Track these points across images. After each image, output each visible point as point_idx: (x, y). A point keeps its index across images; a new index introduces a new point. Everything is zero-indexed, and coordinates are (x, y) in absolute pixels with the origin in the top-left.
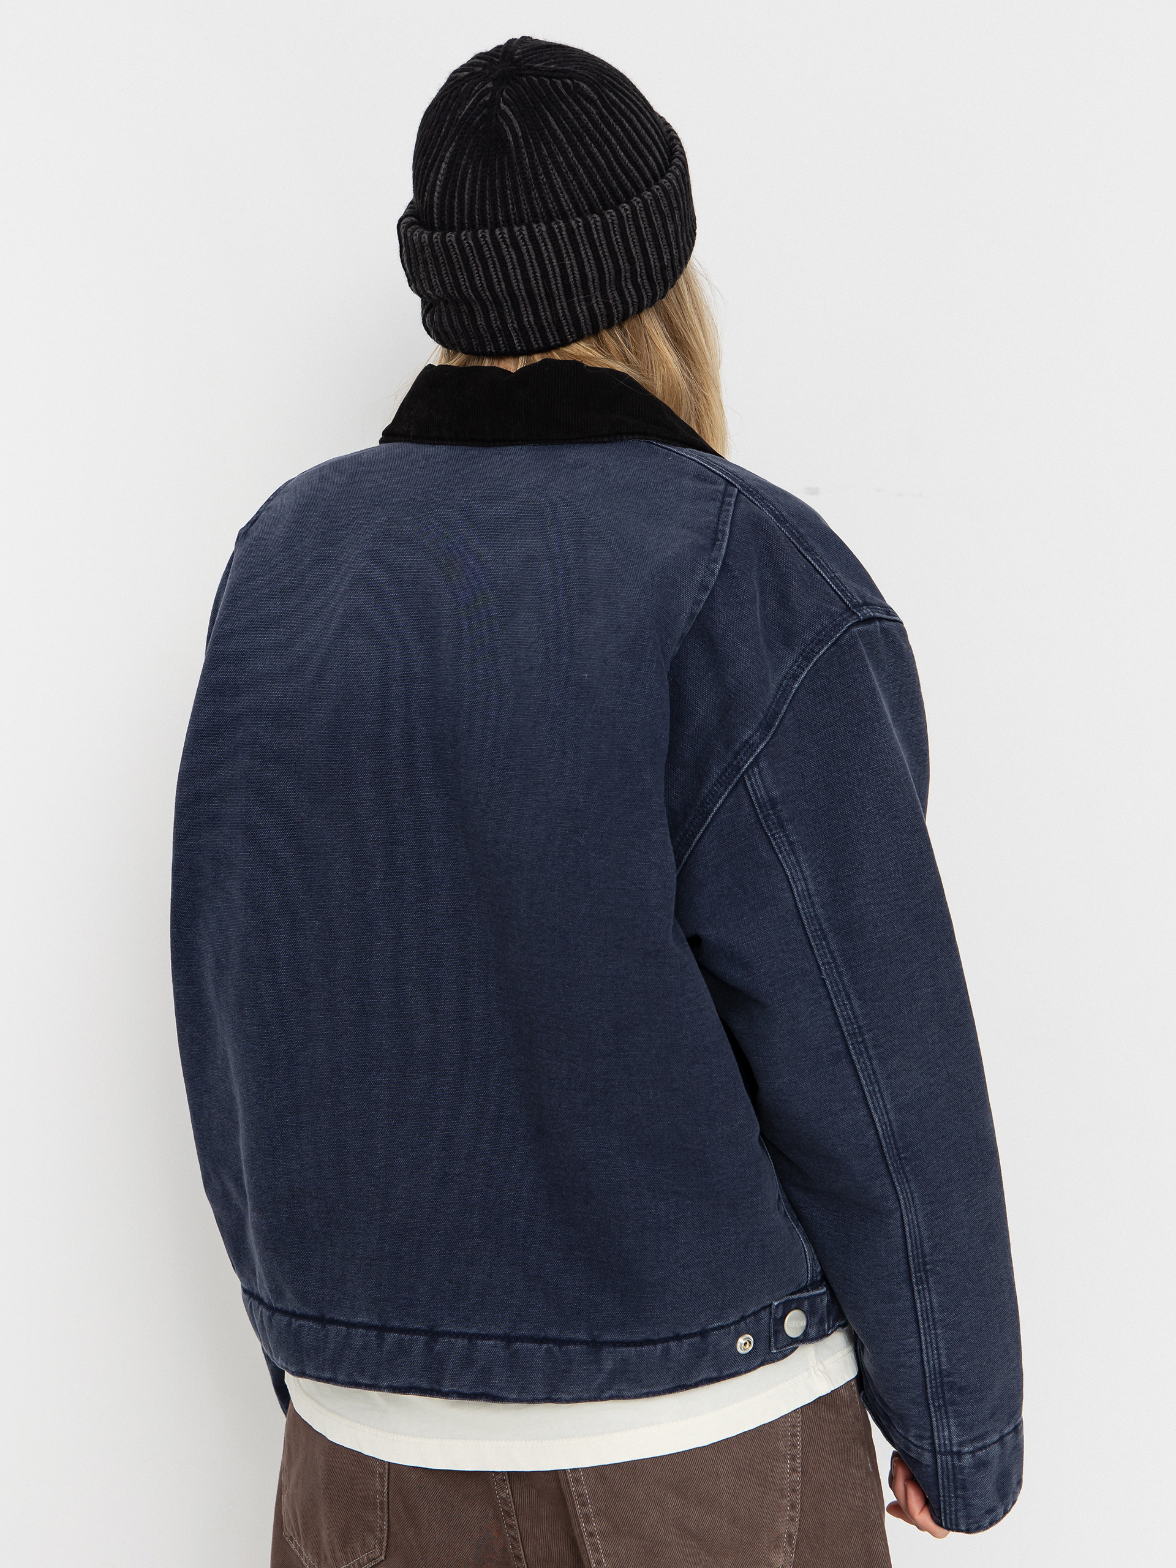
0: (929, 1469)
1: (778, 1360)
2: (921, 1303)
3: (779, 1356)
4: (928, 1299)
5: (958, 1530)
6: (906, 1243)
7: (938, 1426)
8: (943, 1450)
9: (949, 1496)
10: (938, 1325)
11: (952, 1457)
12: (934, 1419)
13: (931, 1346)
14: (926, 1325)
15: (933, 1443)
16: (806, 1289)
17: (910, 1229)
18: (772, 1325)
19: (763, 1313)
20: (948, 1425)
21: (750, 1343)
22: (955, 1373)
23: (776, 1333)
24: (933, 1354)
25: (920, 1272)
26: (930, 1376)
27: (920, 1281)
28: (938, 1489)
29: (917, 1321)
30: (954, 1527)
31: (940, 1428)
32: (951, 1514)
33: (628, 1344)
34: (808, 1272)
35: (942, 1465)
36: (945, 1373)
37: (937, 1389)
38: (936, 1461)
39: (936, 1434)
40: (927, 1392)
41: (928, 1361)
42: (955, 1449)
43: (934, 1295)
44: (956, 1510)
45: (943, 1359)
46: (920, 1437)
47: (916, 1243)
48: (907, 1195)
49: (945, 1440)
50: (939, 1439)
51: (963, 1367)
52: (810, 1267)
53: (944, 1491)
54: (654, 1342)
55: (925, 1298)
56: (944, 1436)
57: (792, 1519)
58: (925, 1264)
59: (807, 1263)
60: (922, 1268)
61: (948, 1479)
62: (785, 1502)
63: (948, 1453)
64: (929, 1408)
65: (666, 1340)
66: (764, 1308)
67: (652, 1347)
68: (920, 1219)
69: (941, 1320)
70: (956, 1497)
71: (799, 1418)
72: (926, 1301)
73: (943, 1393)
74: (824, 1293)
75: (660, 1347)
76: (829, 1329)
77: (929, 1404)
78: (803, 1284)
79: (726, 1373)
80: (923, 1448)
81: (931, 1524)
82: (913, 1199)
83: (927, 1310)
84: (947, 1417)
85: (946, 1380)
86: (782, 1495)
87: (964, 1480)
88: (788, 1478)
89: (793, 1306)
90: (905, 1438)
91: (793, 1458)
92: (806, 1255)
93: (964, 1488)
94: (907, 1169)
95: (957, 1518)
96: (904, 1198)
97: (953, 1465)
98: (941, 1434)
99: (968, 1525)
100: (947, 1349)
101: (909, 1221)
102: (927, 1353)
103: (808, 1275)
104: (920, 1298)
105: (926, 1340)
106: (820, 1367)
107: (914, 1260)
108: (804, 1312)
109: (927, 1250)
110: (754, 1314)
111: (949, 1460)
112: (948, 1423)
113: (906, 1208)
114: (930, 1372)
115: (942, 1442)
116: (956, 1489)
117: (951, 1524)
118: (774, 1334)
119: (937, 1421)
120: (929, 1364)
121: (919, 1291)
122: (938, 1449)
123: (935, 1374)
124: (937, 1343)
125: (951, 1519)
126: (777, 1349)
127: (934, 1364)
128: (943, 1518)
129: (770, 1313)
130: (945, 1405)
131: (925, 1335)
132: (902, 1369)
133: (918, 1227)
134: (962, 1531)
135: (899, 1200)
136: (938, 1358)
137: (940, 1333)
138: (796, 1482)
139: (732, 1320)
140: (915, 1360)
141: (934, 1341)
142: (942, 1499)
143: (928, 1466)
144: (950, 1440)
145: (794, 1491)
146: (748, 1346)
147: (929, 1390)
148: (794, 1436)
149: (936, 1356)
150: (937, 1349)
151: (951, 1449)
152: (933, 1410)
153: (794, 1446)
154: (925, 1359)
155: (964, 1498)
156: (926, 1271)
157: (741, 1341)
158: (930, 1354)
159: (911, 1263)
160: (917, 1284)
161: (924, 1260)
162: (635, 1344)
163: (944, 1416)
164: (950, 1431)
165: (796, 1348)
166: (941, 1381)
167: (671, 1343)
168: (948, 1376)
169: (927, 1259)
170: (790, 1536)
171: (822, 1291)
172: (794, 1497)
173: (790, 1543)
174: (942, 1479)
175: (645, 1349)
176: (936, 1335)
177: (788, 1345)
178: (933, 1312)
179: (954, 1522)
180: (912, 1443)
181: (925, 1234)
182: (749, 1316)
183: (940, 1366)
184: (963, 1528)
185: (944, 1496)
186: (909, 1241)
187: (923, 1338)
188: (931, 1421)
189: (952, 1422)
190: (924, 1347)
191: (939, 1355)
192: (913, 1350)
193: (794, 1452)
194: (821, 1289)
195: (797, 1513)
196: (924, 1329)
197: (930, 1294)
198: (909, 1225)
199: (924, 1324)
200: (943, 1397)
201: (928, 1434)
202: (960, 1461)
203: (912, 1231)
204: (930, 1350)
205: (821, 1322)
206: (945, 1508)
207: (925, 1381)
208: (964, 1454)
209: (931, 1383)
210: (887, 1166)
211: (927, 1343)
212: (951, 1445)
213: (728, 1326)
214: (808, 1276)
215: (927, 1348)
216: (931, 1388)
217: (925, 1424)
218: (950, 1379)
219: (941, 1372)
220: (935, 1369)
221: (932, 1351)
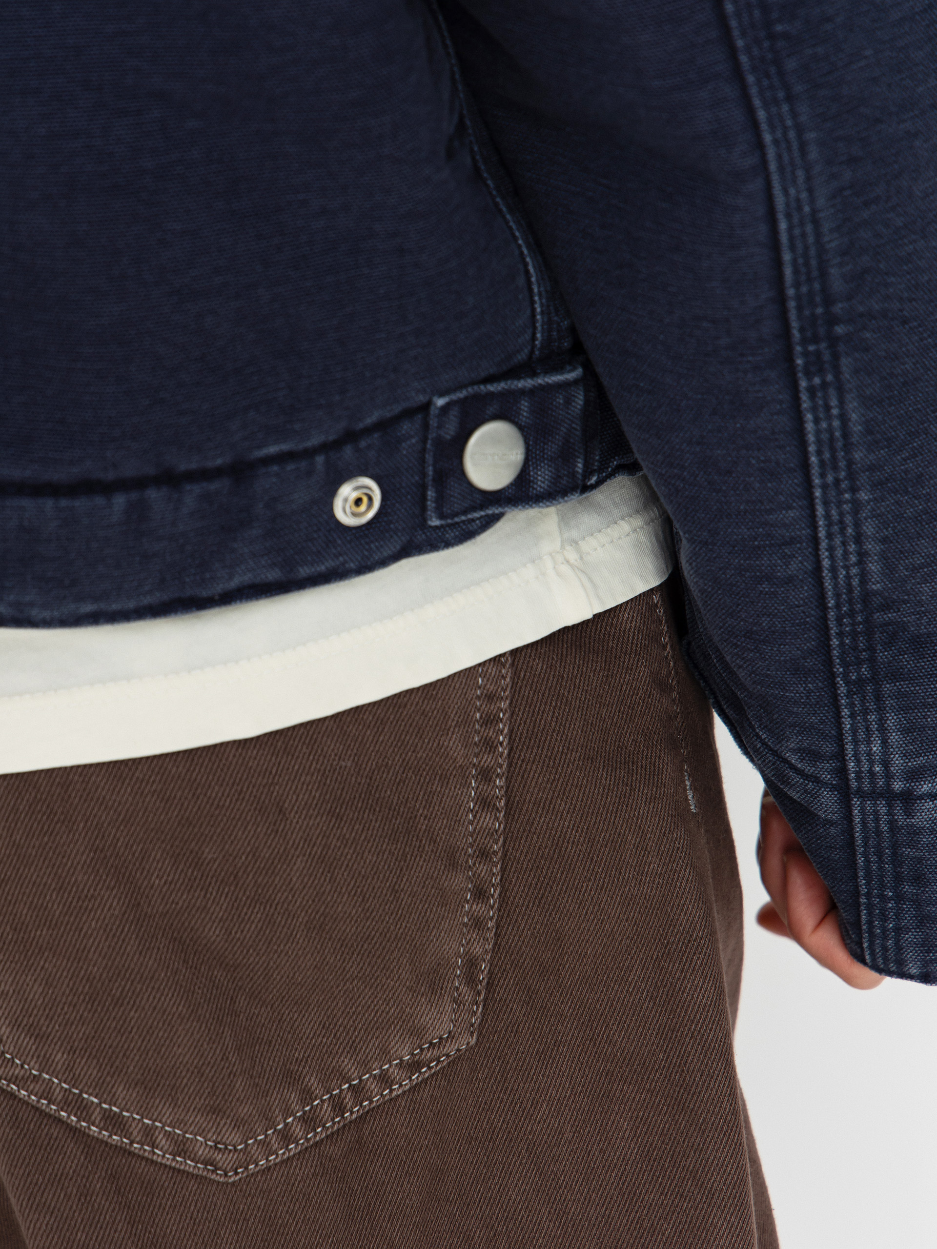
0: (833, 830)
1: (448, 544)
2: (817, 421)
3: (449, 535)
4: (835, 412)
5: (903, 975)
6: (778, 264)
7: (854, 731)
8: (866, 786)
9: (883, 898)
10: (863, 478)
11: (890, 806)
12: (846, 712)
13: (843, 530)
14: (830, 479)
15: (842, 772)
16: (527, 369)
17: (790, 229)
18: (429, 458)
19: (406, 427)
20: (882, 729)
21: (370, 499)
22: (905, 602)
23: (440, 479)
24: (846, 553)
25: (815, 340)
26: (838, 606)
27: (815, 365)
28: (855, 877)
29: (805, 466)
30: (892, 966)
31: (861, 735)
32: (885, 938)
33: (38, 490)
34: (535, 328)
35: (864, 822)
36: (877, 601)
37: (854, 640)
38: (850, 812)
39: (849, 748)
40: (829, 646)
41: (833, 570)
42: (898, 786)
43: (852, 404)
44: (898, 930)
45: (873, 567)
46: (814, 756)
47: (807, 264)
48: (785, 134)
49: (871, 762)
50: (858, 761)
51: (925, 588)
52: (542, 313)
53: (868, 884)
54: (107, 489)
55: (828, 408)
56: (869, 754)
57: (478, 923)
58: (832, 321)
59: (533, 302)
60: (822, 331)
61: (879, 854)
62: (459, 882)
63: (881, 795)
64: (834, 686)
65: (140, 483)
66: (408, 414)
67: (99, 500)
68: (821, 202)
69: (872, 468)
70: (899, 898)
71: (504, 678)
72: (829, 417)
73: (871, 649)
74: (576, 382)
75: (120, 501)
76: (587, 473)
77: (833, 676)
78: (522, 356)
79: (304, 571)
80: (817, 780)
81: (841, 956)
82: (803, 146)
83: (832, 439)
84: (880, 710)
85: (879, 617)
86: (452, 862)
87: (920, 860)
88: (471, 823)
89: (491, 410)
90: (775, 753)
91: (486, 775)
92: (529, 283)
93: (918, 879)
94: (791, 64)
95: (899, 948)
96: (776, 142)
97: (892, 823)
98: (863, 748)
99: (926, 963)
100: (885, 540)
101: (787, 205)
102: (831, 549)
103: (534, 334)
104: (814, 409)
105: (827, 516)
106: (572, 556)
107: (799, 308)
108: (521, 428)
109: (837, 285)
110: (382, 426)
111: (883, 810)
112: (881, 722)
113: (781, 169)
114: (838, 596)
115: (866, 768)
116: (898, 878)
117: (886, 960)
118: (434, 480)
119: (852, 716)
120: (835, 577)
121: (812, 391)
122: (854, 784)
123: (850, 601)
124: (857, 525)
125: (885, 949)
126: (441, 516)
127: (848, 577)
128: (865, 945)
129: (426, 426)
130: (875, 679)
131: (826, 503)
132: (765, 587)
133: (816, 222)
134: (911, 977)
135: (760, 146)
136: (860, 563)
137: (868, 502)
138: (492, 833)
139: (315, 441)
140: (797, 566)
141: (848, 519)
142: (863, 900)
143: (832, 823)
144: (886, 764)
145: (484, 854)
146: (363, 507)
147: (835, 642)
148: (490, 720)
149: (853, 559)
150: (857, 540)
151: (888, 785)
152: (842, 689)
153: (490, 745)
154: (826, 563)
155: (917, 903)
156: (833, 341)
157: (347, 492)
158: (839, 552)
159: (793, 315)
160: (809, 375)
161: (827, 312)
162: (54, 490)
163: (872, 706)
164: (885, 743)
165: (497, 518)
166: (867, 621)
167: (153, 494)
168: (886, 607)
169: (838, 308)
170: (472, 964)
171: (571, 376)
172: (482, 869)
173: (471, 980)
174: (865, 854)
175: (81, 504)
176: (857, 506)
177: (474, 509)
178: (848, 447)
179: (891, 954)
180: (793, 767)
181: (833, 242)
182: (368, 431)
183: (863, 581)
184: (914, 971)
185: (868, 895)
186: (787, 257)
187: (820, 510)
188: (838, 716)
189: (891, 721)
190: (822, 534)
191: (862, 555)
192: (792, 541)
193: (487, 760)
194: (570, 371)
195: (492, 907)
196: (824, 487)
197: (842, 403)
198: (788, 216)
199: (823, 475)
200: (872, 660)
201: (829, 748)
202: (909, 814)
203: (797, 232)
204: (838, 541)
205: (566, 456)
206: (870, 923)
207: (825, 619)
208: (921, 797)
209: (839, 623)
210: (732, 53)
211: (829, 525)
212: (888, 776)
213: (309, 454)
214: (534, 338)
215: (830, 536)
216: (840, 635)
217: (822, 722)
218: (891, 615)
219: (866, 596)
220: (850, 590)
221: (844, 543)
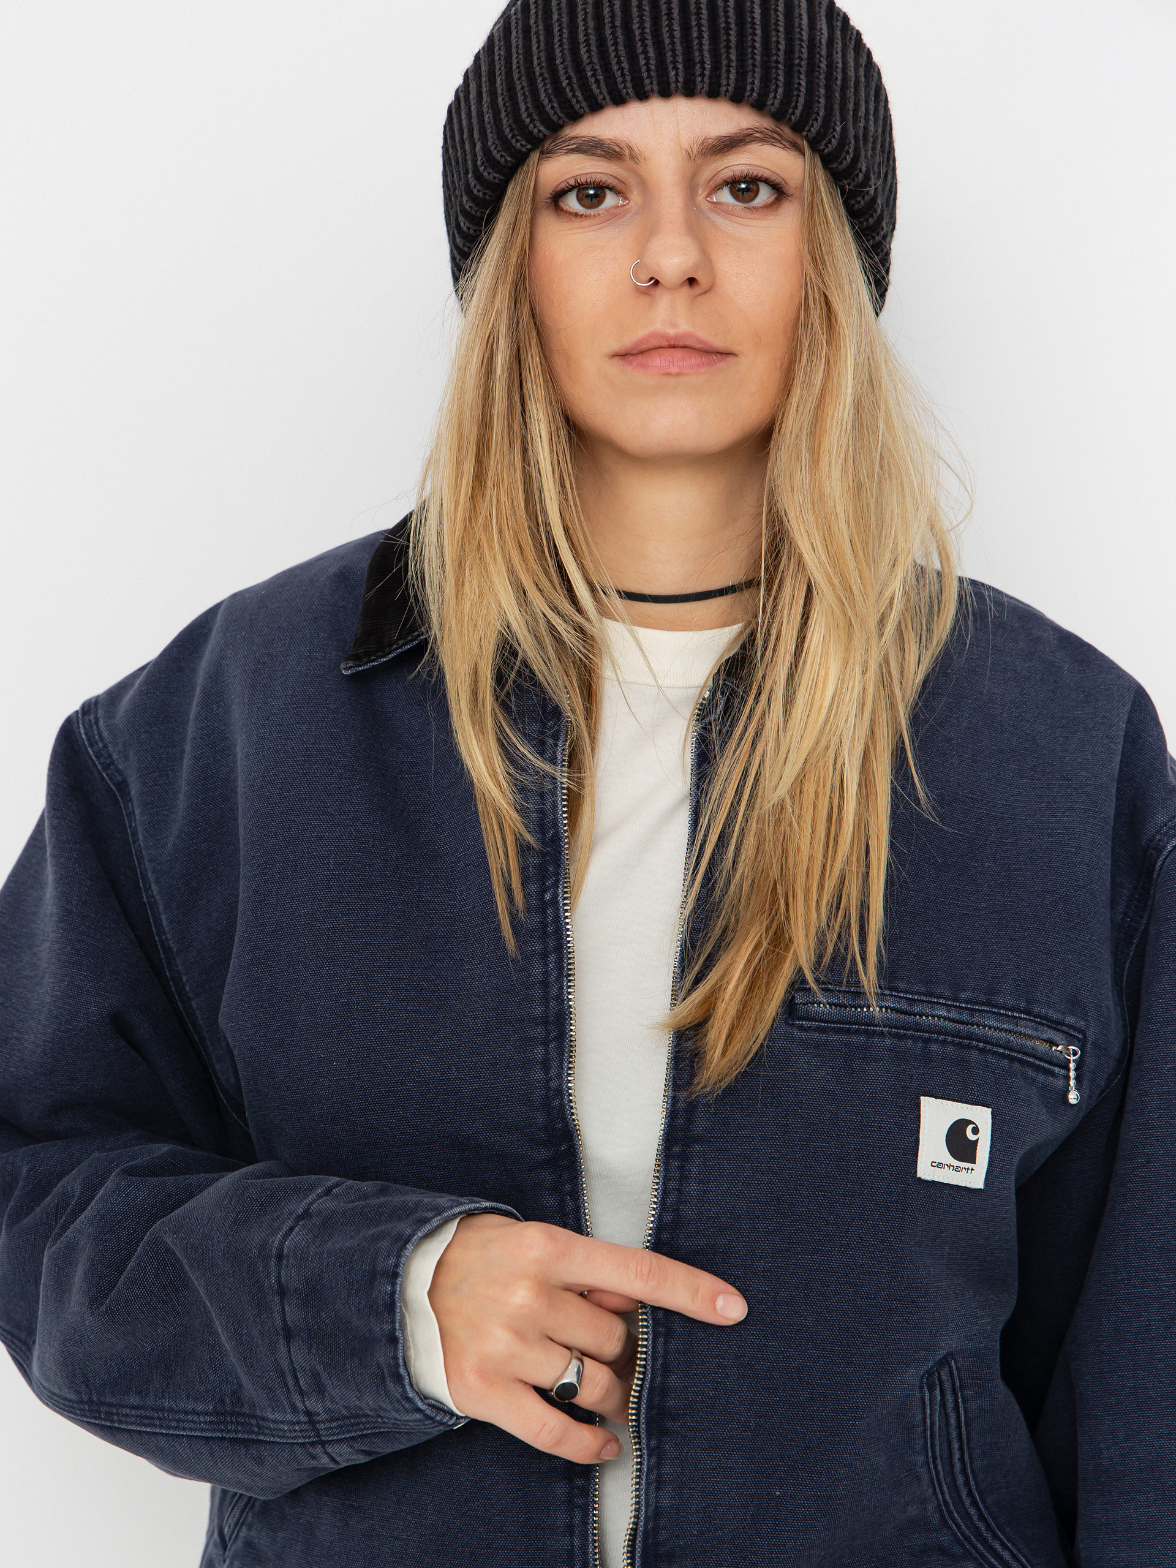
4: (129, 1411)
10: (159, 1404)
13: (182, 1420)
14: (157, 1423)
20: (276, 1421)
26: (222, 1431)
36: (219, 1408)
37: (239, 1424)
41: (202, 1430)
43: (127, 1400)
45: (199, 1407)
51: (211, 1378)
55: (128, 1415)
69: (155, 1397)
72: (132, 1415)
73: (243, 1415)
85: (228, 1408)
102: (191, 1430)
105: (175, 1428)
112: (273, 1421)
119: (273, 1436)
120: (206, 1430)
124: (179, 1411)
127: (205, 1422)
130: (257, 1417)
131: (169, 1428)
136: (198, 1414)
147: (239, 1436)
150: (186, 1413)
152: (262, 1438)
158: (192, 1425)
161: (86, 1403)
166: (232, 1414)
168: (222, 1402)
169: (85, 1399)
176: (170, 1410)
178: (145, 1408)
196: (161, 1427)
197: (124, 1406)
204: (187, 1425)
209: (229, 1431)
216: (236, 1432)
218: (227, 1400)
219: (217, 1413)
220: (211, 1422)
221: (188, 1422)
